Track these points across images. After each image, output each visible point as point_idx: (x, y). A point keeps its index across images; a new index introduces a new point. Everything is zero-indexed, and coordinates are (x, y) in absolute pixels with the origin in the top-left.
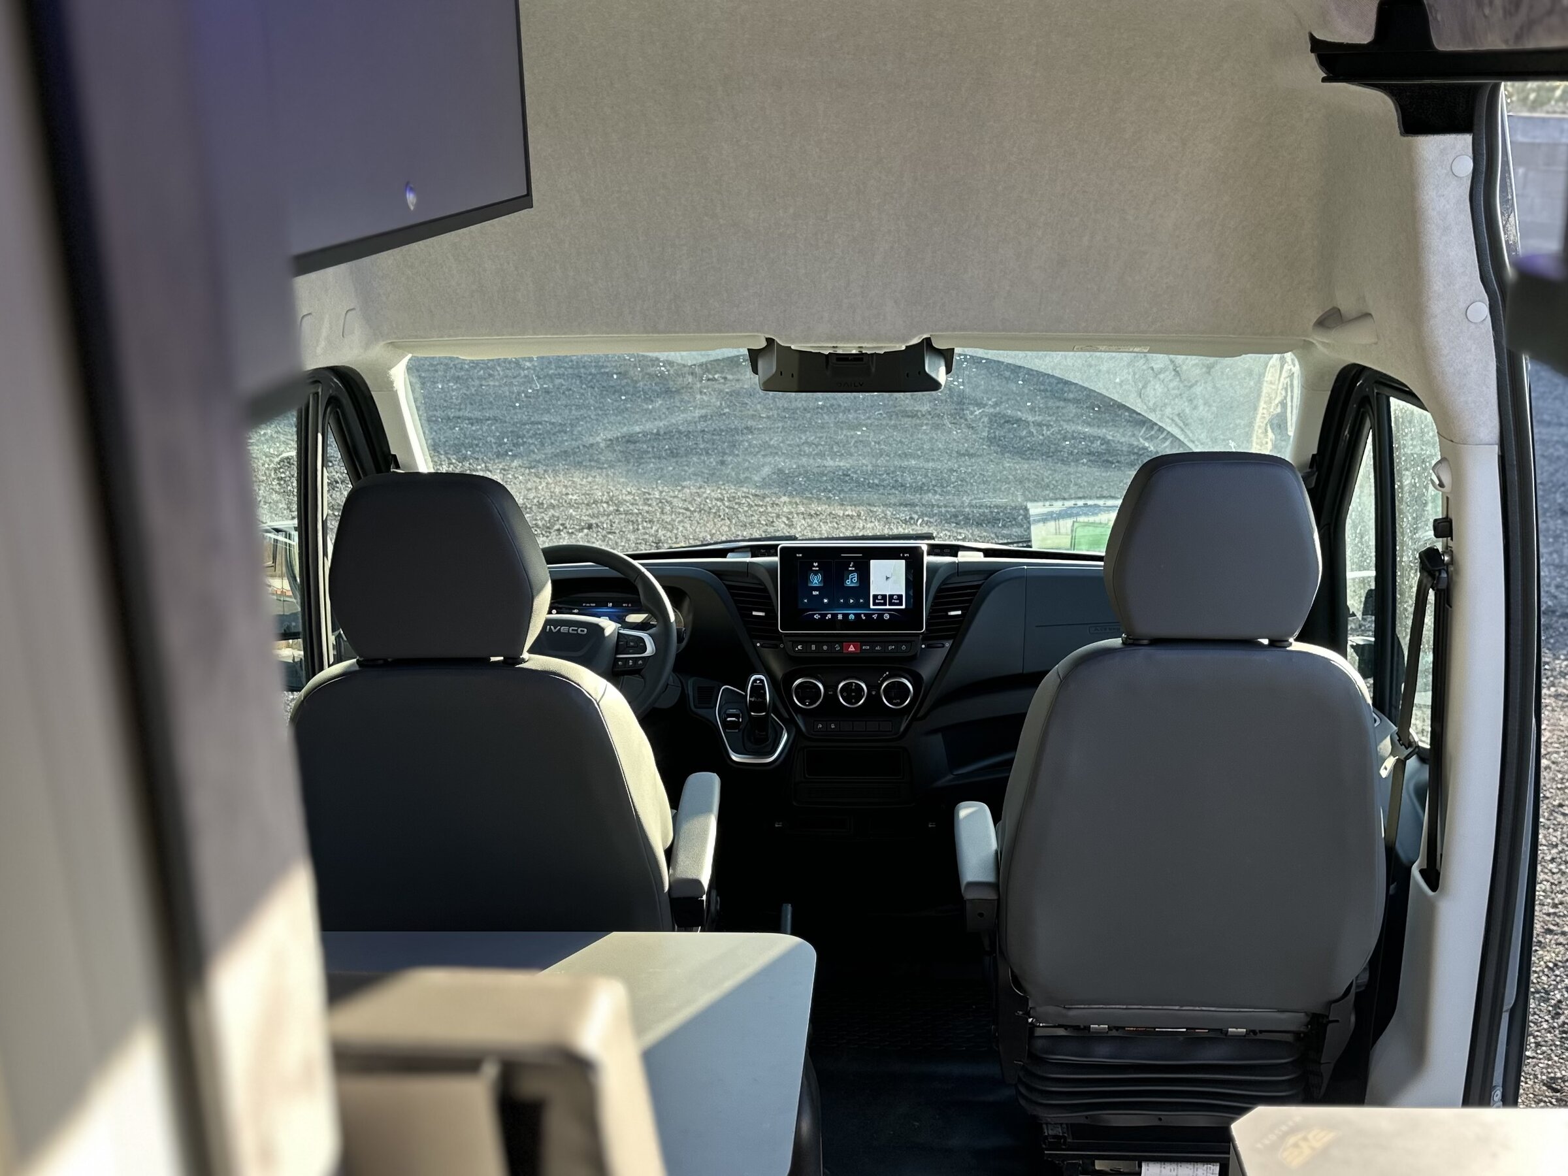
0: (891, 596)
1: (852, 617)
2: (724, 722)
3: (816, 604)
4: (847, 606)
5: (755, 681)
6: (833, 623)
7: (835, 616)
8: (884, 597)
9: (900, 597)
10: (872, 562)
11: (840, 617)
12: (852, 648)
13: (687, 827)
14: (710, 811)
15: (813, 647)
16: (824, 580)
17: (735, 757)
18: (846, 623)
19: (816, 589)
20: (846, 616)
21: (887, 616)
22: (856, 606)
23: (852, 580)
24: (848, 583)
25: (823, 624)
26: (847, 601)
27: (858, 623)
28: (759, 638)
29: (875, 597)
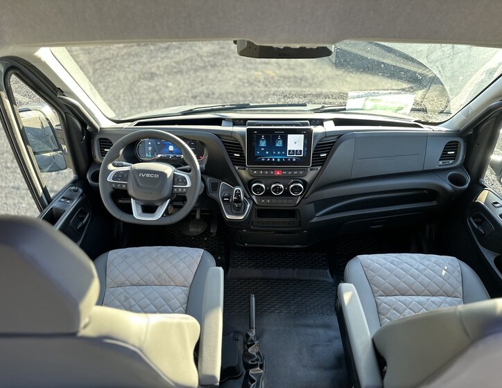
0: (297, 151)
1: (279, 160)
2: (223, 200)
3: (263, 154)
4: (276, 155)
5: (236, 191)
6: (271, 163)
7: (271, 159)
8: (293, 151)
9: (301, 151)
10: (289, 135)
11: (273, 160)
12: (278, 173)
13: (207, 322)
14: (218, 305)
15: (261, 172)
16: (267, 143)
17: (228, 217)
18: (276, 163)
19: (263, 147)
20: (276, 159)
21: (294, 160)
22: (281, 155)
23: (279, 144)
24: (277, 145)
25: (266, 163)
26: (276, 153)
27: (282, 163)
28: (238, 165)
29: (290, 151)
